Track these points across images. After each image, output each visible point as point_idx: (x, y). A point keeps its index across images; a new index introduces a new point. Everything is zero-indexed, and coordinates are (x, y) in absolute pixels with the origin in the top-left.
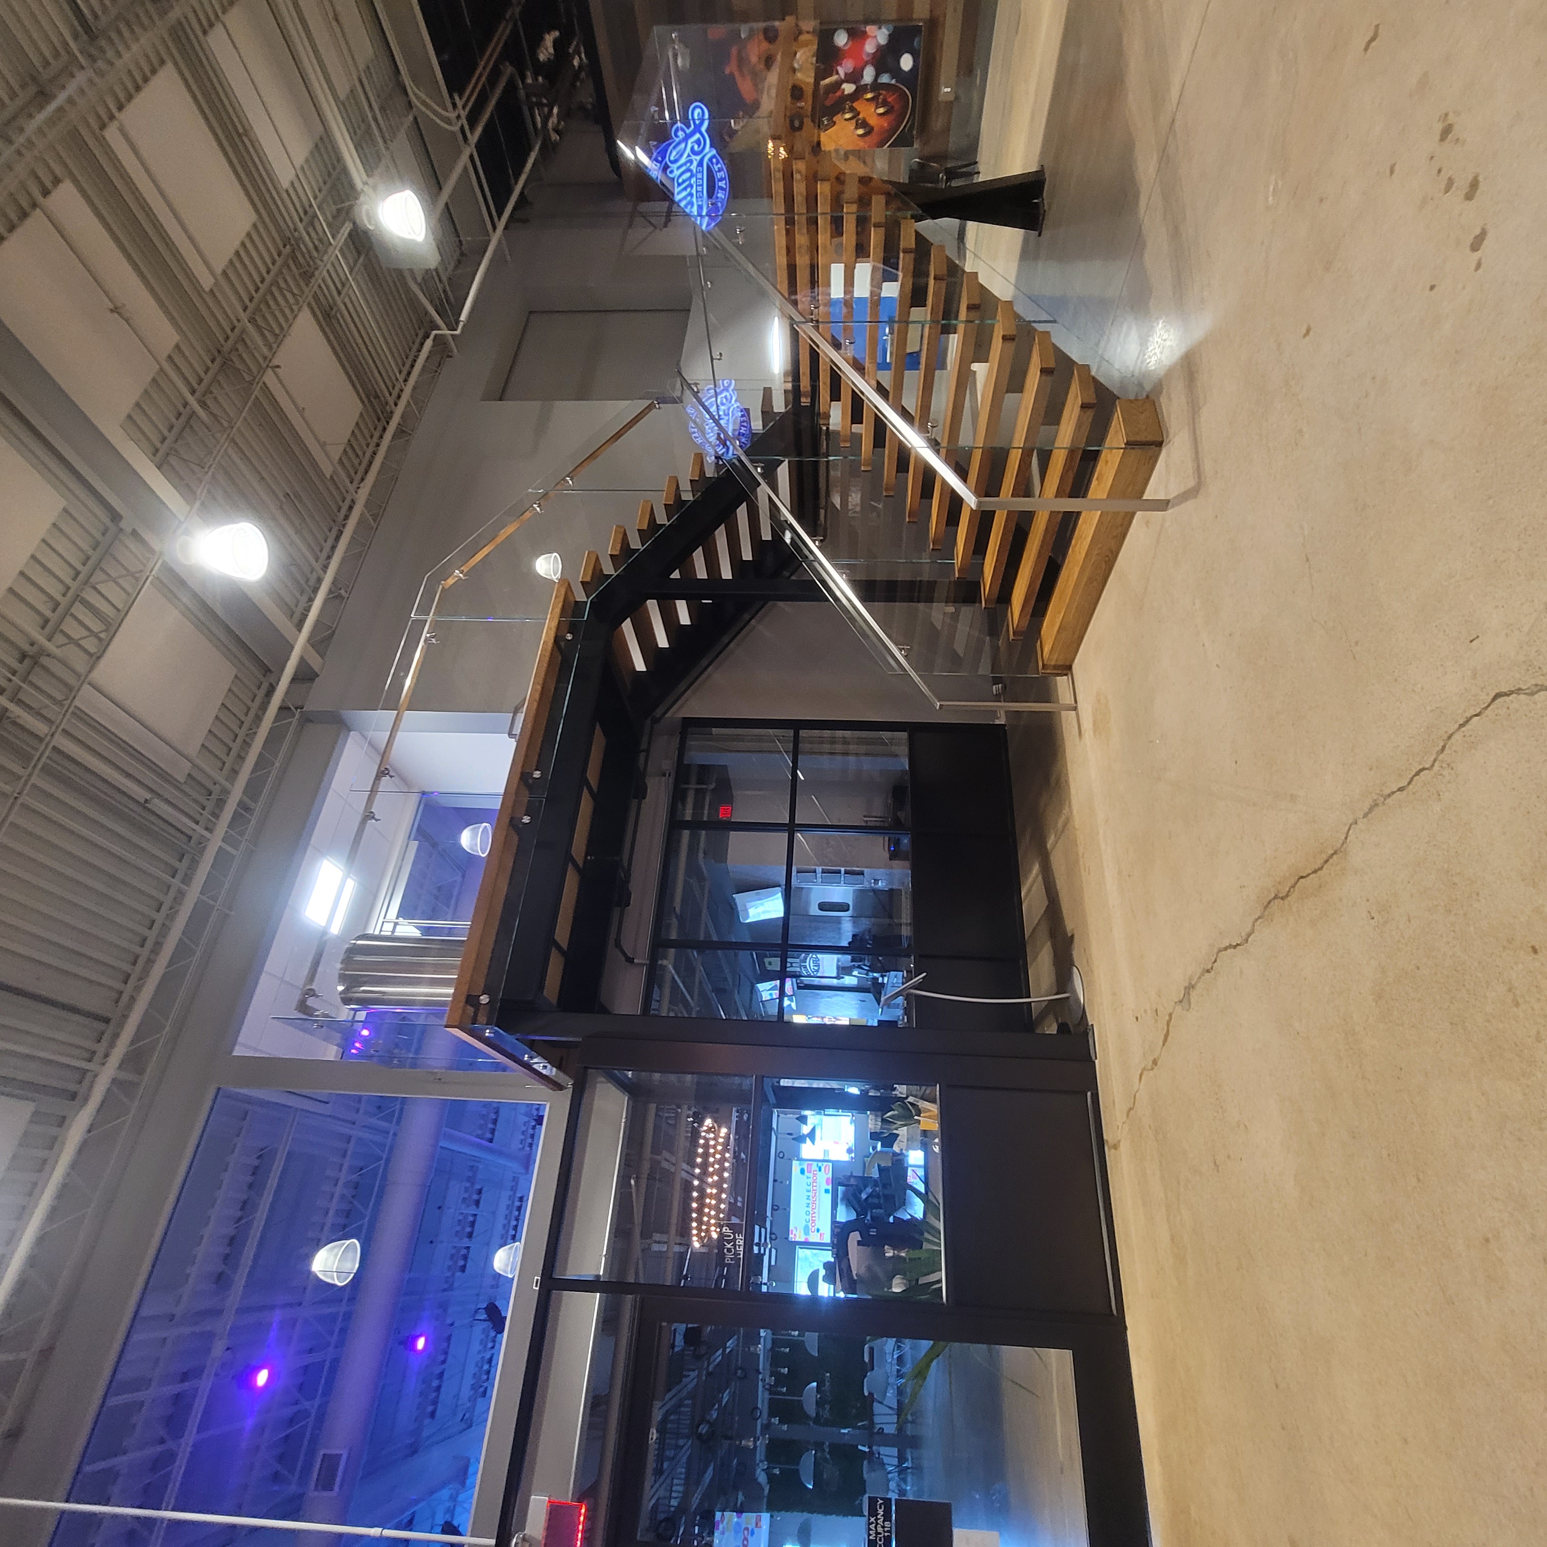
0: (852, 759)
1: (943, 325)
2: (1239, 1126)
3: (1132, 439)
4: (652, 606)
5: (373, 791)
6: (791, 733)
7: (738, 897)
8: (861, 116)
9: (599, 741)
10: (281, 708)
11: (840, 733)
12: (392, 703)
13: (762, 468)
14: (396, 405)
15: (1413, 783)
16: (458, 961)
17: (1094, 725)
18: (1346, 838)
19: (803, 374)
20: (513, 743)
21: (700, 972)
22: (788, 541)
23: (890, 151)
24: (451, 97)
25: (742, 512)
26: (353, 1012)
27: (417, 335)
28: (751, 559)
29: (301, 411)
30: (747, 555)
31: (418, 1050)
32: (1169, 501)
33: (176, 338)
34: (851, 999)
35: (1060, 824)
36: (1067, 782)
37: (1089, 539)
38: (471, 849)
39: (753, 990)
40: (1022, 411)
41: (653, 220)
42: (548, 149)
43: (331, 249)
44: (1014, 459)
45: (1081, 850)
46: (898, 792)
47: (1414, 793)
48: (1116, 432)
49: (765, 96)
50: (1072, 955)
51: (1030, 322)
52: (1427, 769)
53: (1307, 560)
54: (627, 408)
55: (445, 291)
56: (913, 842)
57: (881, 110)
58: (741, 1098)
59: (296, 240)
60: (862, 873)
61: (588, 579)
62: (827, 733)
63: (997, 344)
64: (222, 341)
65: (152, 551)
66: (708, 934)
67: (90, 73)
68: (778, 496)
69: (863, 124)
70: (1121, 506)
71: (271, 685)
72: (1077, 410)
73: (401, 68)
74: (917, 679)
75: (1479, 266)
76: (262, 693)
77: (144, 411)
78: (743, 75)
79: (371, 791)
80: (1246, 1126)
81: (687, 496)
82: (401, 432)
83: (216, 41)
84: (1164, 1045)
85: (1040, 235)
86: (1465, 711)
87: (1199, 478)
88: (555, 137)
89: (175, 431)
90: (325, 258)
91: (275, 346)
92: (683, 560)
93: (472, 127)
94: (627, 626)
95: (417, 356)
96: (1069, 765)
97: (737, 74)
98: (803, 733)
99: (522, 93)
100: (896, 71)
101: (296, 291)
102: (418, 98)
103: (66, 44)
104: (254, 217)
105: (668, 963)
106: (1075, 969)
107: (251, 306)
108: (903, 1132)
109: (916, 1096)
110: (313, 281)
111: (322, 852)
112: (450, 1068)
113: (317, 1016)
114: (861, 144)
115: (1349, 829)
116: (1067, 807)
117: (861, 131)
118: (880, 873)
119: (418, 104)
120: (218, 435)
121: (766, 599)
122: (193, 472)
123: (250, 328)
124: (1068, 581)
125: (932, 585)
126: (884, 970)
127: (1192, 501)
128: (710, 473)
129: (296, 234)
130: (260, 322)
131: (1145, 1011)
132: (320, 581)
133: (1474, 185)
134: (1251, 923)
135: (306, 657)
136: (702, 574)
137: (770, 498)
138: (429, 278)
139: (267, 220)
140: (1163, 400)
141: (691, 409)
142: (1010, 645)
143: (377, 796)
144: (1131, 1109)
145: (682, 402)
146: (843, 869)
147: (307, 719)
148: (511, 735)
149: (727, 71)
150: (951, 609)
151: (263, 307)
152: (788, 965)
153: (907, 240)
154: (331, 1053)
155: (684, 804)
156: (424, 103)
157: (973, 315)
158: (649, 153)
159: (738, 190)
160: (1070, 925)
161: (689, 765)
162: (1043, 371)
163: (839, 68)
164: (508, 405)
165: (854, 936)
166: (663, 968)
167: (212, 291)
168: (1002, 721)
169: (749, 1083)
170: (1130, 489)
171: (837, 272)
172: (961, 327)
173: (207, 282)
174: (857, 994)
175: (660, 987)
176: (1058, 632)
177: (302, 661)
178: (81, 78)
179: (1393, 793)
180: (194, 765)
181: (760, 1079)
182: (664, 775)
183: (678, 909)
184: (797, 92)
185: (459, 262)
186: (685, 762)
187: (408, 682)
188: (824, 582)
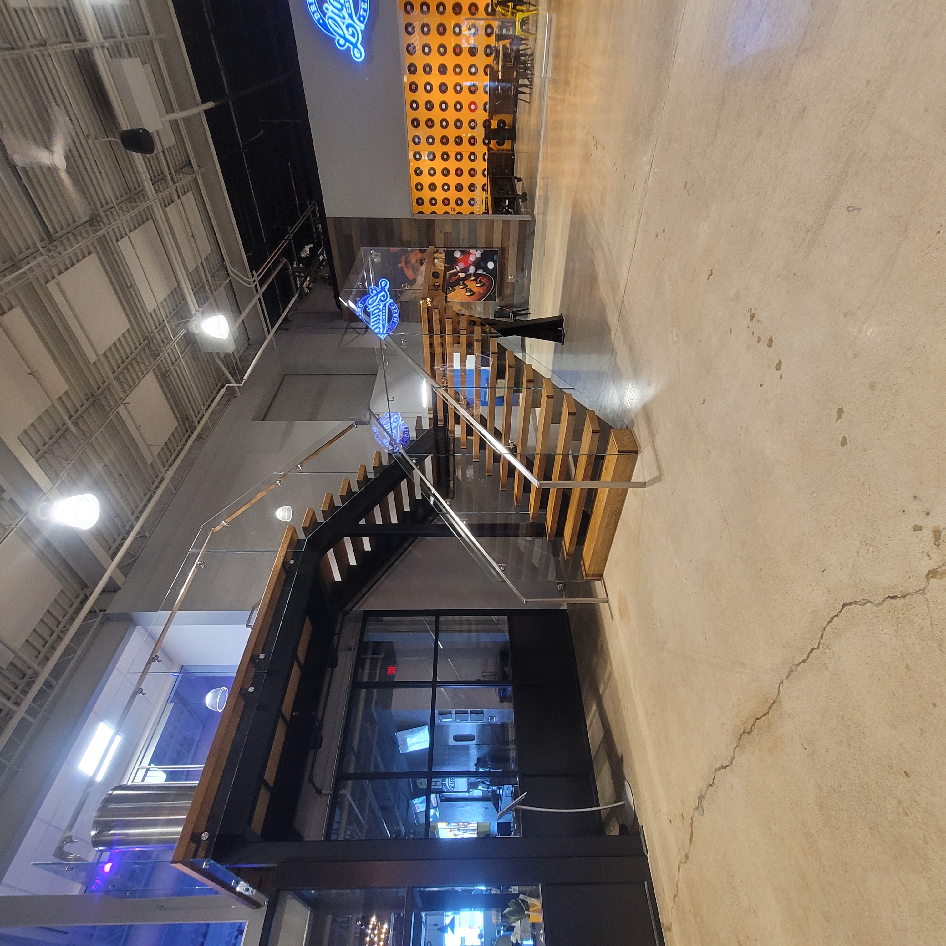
0: (473, 634)
1: (514, 390)
2: (750, 912)
3: (621, 450)
4: (348, 542)
5: (145, 672)
6: (434, 618)
7: (399, 735)
8: (468, 287)
9: (308, 628)
10: (90, 612)
11: (465, 618)
12: (169, 606)
13: (416, 460)
14: (199, 423)
15: (810, 657)
16: (188, 804)
17: (620, 612)
18: (779, 692)
19: (440, 410)
20: (250, 630)
21: (370, 795)
22: (432, 503)
23: (484, 303)
24: (252, 272)
25: (404, 484)
26: (99, 853)
27: (217, 385)
28: (409, 510)
29: (138, 428)
30: (407, 508)
31: (147, 884)
32: (645, 483)
33: (66, 387)
34: (478, 807)
35: (606, 676)
36: (607, 648)
37: (604, 502)
38: (212, 707)
39: (409, 805)
40: (560, 435)
41: (358, 331)
42: (302, 296)
43: (171, 343)
44: (558, 460)
45: (621, 696)
46: (503, 655)
47: (812, 664)
48: (613, 446)
49: (419, 276)
50: (623, 771)
51: (561, 389)
52: (816, 649)
53: (725, 520)
54: (338, 426)
55: (236, 363)
56: (514, 689)
57: (479, 285)
58: (397, 905)
59: (152, 338)
60: (482, 713)
61: (307, 525)
62: (457, 618)
63: (544, 400)
64: (95, 389)
65: (20, 511)
66: (377, 766)
67: (45, 257)
68: (426, 477)
69: (470, 290)
70: (620, 485)
71: (86, 595)
72: (590, 434)
73: (225, 258)
74: (511, 585)
75: (781, 378)
76: (77, 602)
77: (36, 429)
78: (407, 267)
79: (143, 673)
80: (755, 911)
81: (371, 476)
82: (199, 437)
83: (124, 245)
84: (691, 843)
85: (563, 344)
86: (829, 614)
87: (660, 471)
88: (306, 290)
89: (53, 440)
90: (168, 346)
91: (128, 392)
92: (368, 512)
93: (261, 287)
94: (331, 554)
95: (216, 397)
96: (608, 637)
97: (404, 267)
98: (441, 618)
99: (291, 271)
100: (486, 269)
101: (147, 364)
102: (233, 272)
103: (34, 244)
104: (128, 326)
105: (346, 793)
106: (626, 783)
107: (118, 371)
108: (517, 925)
109: (524, 894)
110: (158, 358)
111: (101, 718)
112: (172, 895)
113: (70, 860)
114: (469, 299)
115: (779, 687)
116: (609, 665)
117: (469, 294)
118: (493, 712)
119: (232, 274)
120: (81, 442)
121: (417, 536)
122: (61, 463)
123: (115, 383)
124: (595, 525)
125: (517, 526)
126: (500, 784)
127: (658, 483)
128: (385, 462)
129: (152, 335)
130: (122, 379)
131: (675, 816)
132: (132, 527)
133: (771, 341)
134: (732, 752)
135: (114, 577)
136: (379, 521)
137: (421, 478)
138: (227, 358)
139: (136, 326)
140: (635, 429)
141: (375, 428)
142: (566, 562)
143: (147, 676)
144: (676, 896)
145: (370, 423)
146: (469, 710)
147: (107, 619)
148: (248, 626)
149: (400, 266)
150: (529, 538)
151: (125, 371)
152: (433, 784)
153: (493, 347)
154: (77, 889)
155: (363, 670)
156: (236, 275)
157: (531, 385)
158: (355, 303)
159: (404, 318)
160: (619, 749)
161: (367, 642)
162: (569, 413)
163: (457, 267)
164: (267, 423)
165: (478, 759)
166: (344, 796)
167: (94, 363)
168: (565, 607)
169: (402, 892)
170: (624, 476)
171: (457, 357)
172: (524, 390)
173: (92, 358)
174: (482, 803)
175: (341, 810)
176: (592, 555)
177: (111, 578)
178: (40, 259)
179: (800, 663)
180: (17, 656)
181: (411, 890)
182: (350, 650)
183: (356, 749)
184: (436, 275)
185: (247, 348)
186: (365, 640)
187: (182, 592)
188: (451, 525)
